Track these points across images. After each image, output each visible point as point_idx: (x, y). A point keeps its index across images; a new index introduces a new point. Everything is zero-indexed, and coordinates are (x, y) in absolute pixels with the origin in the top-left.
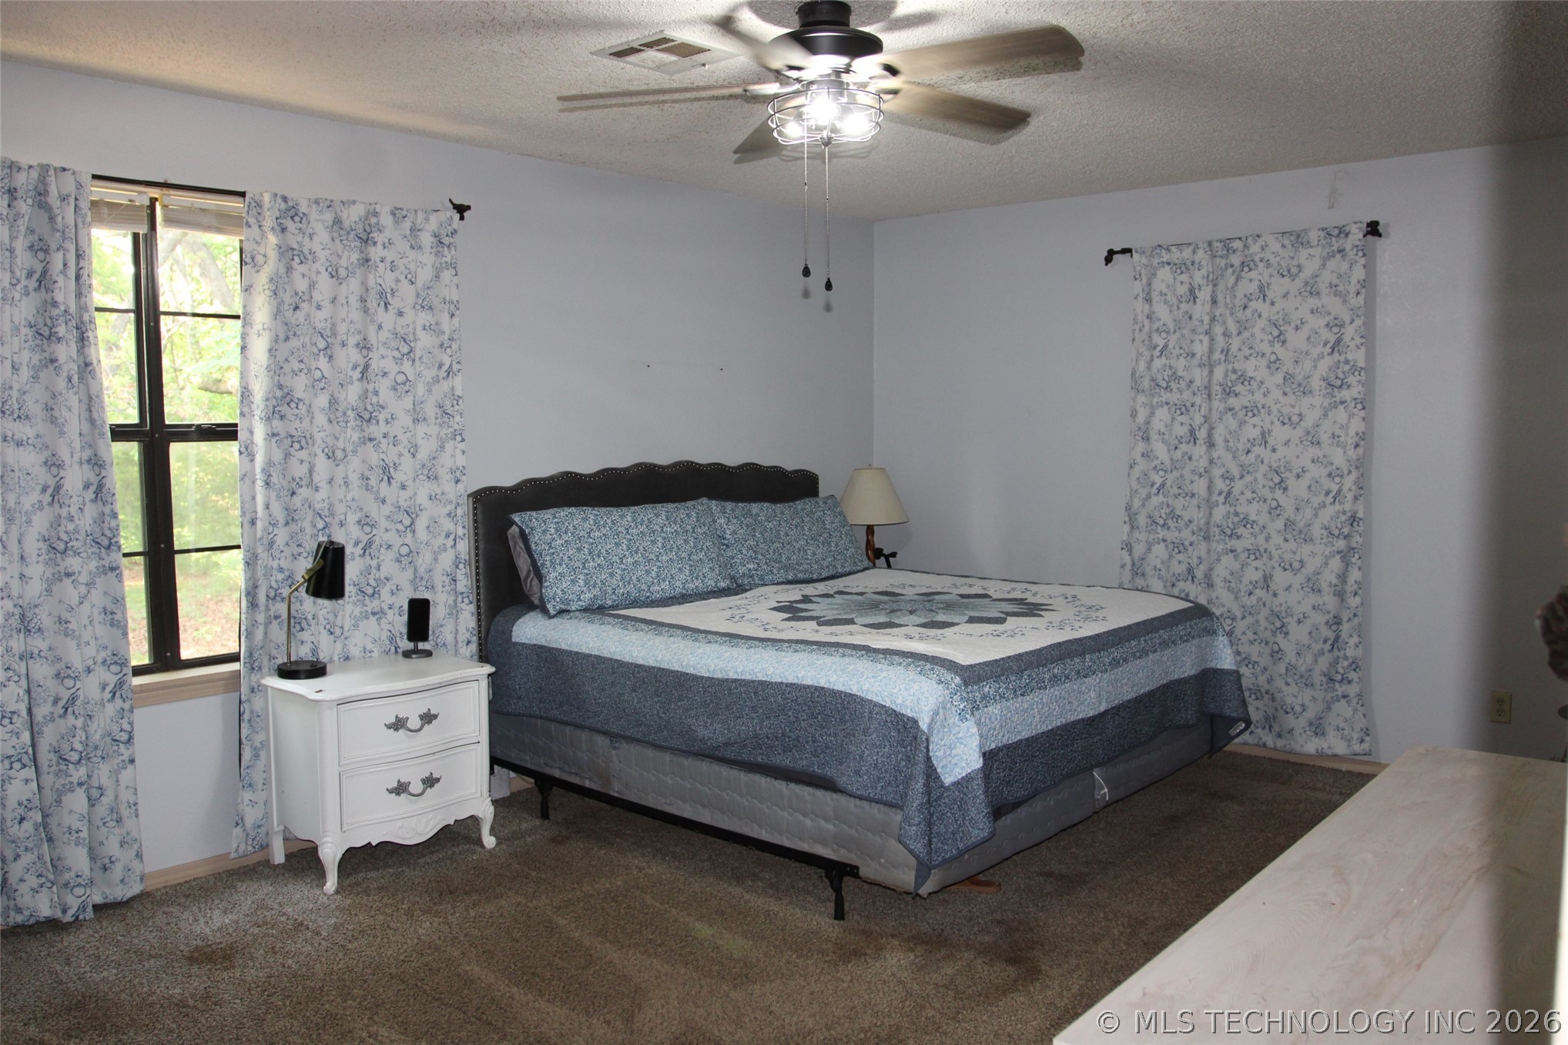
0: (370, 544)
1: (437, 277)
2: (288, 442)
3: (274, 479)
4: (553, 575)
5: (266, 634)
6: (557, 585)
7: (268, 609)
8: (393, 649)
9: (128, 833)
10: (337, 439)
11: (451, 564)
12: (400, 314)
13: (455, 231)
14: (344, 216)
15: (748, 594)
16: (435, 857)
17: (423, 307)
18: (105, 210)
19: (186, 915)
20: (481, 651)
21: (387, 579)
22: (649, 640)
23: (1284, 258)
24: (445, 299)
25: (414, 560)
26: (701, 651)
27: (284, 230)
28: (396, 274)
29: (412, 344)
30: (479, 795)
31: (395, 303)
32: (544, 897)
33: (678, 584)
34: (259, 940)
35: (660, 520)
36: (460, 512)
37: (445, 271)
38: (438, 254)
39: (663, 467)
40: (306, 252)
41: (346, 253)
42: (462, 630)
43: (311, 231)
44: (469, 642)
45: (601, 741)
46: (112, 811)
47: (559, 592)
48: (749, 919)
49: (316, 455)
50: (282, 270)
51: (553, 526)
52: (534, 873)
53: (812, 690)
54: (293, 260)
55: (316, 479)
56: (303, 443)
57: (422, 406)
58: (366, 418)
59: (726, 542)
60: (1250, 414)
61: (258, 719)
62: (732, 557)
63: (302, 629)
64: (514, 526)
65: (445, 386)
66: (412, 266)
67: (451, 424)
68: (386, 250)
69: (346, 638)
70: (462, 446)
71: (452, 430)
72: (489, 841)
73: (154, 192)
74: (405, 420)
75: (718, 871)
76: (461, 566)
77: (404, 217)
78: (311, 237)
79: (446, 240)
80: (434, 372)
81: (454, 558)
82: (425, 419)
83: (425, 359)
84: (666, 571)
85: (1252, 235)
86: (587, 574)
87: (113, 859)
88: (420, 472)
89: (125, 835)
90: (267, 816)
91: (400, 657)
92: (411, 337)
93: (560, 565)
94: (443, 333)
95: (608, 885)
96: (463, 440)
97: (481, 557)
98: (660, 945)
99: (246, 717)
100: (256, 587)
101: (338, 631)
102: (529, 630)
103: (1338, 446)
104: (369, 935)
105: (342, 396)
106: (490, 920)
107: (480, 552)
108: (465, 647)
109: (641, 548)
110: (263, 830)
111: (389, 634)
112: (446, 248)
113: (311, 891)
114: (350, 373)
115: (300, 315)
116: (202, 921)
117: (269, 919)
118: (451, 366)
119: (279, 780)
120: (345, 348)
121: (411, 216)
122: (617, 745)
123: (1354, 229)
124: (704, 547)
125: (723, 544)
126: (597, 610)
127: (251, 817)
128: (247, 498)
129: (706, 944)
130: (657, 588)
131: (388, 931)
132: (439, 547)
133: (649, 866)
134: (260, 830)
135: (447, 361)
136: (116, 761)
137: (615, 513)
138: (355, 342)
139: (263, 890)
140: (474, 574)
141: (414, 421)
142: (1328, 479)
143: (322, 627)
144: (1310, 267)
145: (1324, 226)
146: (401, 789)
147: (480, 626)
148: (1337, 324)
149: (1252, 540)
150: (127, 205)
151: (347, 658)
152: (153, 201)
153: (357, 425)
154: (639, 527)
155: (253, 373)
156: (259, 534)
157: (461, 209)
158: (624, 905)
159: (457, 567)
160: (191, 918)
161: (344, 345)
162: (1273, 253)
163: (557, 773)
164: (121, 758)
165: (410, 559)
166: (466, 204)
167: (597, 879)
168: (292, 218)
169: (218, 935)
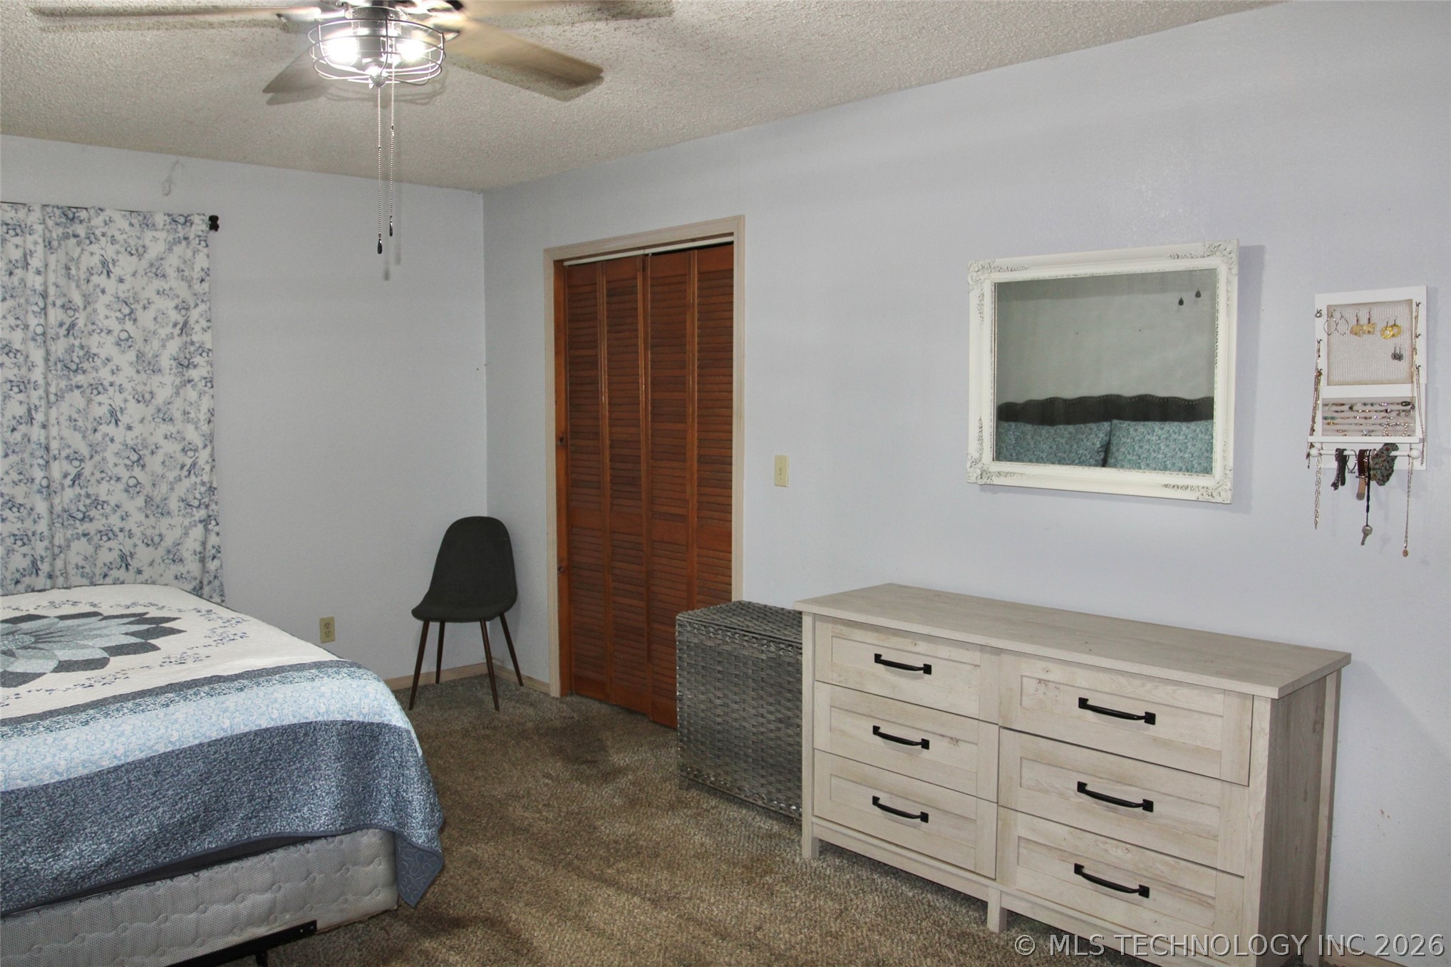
23: (132, 236)
60: (95, 392)
85: (94, 207)
103: (188, 422)
123: (196, 219)
142: (182, 454)
144: (155, 250)
145: (170, 213)
148: (183, 307)
149: (104, 521)
162: (119, 230)
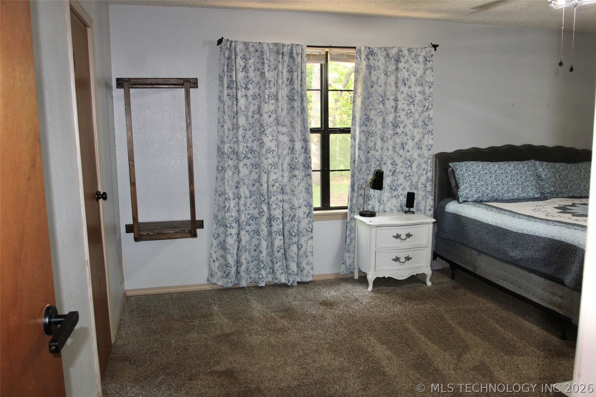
0: (395, 171)
1: (425, 73)
2: (368, 134)
3: (363, 147)
4: (463, 187)
5: (357, 200)
6: (463, 191)
7: (358, 192)
8: (401, 210)
9: (309, 261)
10: (385, 133)
11: (425, 180)
12: (410, 87)
13: (433, 55)
14: (390, 52)
15: (548, 201)
16: (408, 286)
17: (419, 85)
18: (312, 57)
19: (324, 290)
20: (434, 214)
21: (401, 185)
22: (495, 215)
24: (427, 81)
25: (411, 178)
26: (514, 221)
27: (369, 59)
28: (409, 73)
29: (414, 99)
30: (426, 266)
31: (408, 83)
32: (443, 307)
33: (516, 194)
34: (343, 302)
35: (510, 168)
36: (429, 161)
37: (428, 71)
38: (425, 64)
39: (517, 147)
40: (376, 66)
41: (390, 66)
42: (428, 205)
43: (378, 59)
44: (430, 210)
45: (475, 253)
46: (305, 253)
47: (465, 194)
48: (522, 331)
49: (377, 139)
50: (368, 73)
51: (464, 168)
52: (442, 298)
53: (558, 242)
54: (371, 70)
55: (377, 147)
56: (373, 135)
57: (417, 121)
58: (395, 126)
59: (541, 179)
61: (353, 229)
62: (544, 185)
63: (369, 200)
64: (450, 168)
65: (426, 114)
66: (415, 69)
67: (427, 128)
68: (406, 64)
69: (385, 204)
70: (432, 137)
71: (428, 130)
72: (429, 283)
73: (327, 50)
74: (410, 127)
75: (515, 310)
76: (429, 181)
77: (412, 51)
78: (378, 61)
79: (428, 59)
80: (422, 109)
81: (426, 179)
82: (418, 126)
83: (419, 104)
84: (511, 189)
86: (477, 188)
87: (304, 268)
88: (415, 146)
89: (308, 261)
90: (354, 262)
91: (403, 213)
92: (413, 96)
93: (466, 183)
94: (426, 94)
95: (468, 307)
96: (432, 134)
97: (437, 179)
98: (482, 333)
99: (349, 228)
100: (354, 184)
101: (382, 202)
102: (452, 207)
104: (378, 307)
105: (387, 118)
106: (421, 311)
107: (437, 177)
108: (429, 211)
109: (501, 179)
110: (352, 267)
111: (400, 204)
112: (428, 62)
113: (364, 289)
114: (390, 109)
115: (373, 89)
116: (328, 293)
117: (348, 296)
118: (428, 106)
119: (358, 250)
120: (389, 100)
121: (415, 51)
122: (480, 255)
124: (530, 180)
125: (540, 180)
126: (479, 202)
127: (348, 262)
128: (353, 153)
129: (500, 336)
130: (506, 195)
131: (385, 307)
132: (421, 174)
133: (488, 303)
134: (351, 267)
135: (427, 105)
136: (307, 238)
137: (491, 164)
138: (393, 98)
139: (349, 287)
140: (434, 185)
141: (413, 127)
143: (377, 200)
146: (397, 259)
147: (435, 204)
150: (319, 55)
151: (385, 212)
152: (327, 53)
153: (392, 129)
154: (501, 170)
155: (356, 110)
156: (356, 166)
157: (435, 47)
158: (472, 315)
159: (428, 182)
160: (325, 291)
161: (388, 99)
163: (458, 263)
164: (309, 236)
165: (409, 178)
166: (437, 44)
167: (465, 304)
168: (371, 55)
169: (331, 298)
